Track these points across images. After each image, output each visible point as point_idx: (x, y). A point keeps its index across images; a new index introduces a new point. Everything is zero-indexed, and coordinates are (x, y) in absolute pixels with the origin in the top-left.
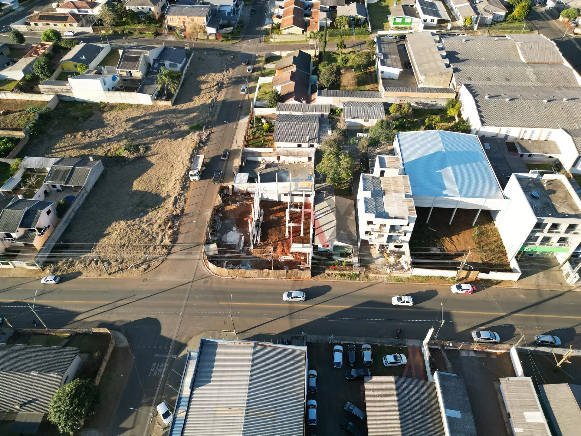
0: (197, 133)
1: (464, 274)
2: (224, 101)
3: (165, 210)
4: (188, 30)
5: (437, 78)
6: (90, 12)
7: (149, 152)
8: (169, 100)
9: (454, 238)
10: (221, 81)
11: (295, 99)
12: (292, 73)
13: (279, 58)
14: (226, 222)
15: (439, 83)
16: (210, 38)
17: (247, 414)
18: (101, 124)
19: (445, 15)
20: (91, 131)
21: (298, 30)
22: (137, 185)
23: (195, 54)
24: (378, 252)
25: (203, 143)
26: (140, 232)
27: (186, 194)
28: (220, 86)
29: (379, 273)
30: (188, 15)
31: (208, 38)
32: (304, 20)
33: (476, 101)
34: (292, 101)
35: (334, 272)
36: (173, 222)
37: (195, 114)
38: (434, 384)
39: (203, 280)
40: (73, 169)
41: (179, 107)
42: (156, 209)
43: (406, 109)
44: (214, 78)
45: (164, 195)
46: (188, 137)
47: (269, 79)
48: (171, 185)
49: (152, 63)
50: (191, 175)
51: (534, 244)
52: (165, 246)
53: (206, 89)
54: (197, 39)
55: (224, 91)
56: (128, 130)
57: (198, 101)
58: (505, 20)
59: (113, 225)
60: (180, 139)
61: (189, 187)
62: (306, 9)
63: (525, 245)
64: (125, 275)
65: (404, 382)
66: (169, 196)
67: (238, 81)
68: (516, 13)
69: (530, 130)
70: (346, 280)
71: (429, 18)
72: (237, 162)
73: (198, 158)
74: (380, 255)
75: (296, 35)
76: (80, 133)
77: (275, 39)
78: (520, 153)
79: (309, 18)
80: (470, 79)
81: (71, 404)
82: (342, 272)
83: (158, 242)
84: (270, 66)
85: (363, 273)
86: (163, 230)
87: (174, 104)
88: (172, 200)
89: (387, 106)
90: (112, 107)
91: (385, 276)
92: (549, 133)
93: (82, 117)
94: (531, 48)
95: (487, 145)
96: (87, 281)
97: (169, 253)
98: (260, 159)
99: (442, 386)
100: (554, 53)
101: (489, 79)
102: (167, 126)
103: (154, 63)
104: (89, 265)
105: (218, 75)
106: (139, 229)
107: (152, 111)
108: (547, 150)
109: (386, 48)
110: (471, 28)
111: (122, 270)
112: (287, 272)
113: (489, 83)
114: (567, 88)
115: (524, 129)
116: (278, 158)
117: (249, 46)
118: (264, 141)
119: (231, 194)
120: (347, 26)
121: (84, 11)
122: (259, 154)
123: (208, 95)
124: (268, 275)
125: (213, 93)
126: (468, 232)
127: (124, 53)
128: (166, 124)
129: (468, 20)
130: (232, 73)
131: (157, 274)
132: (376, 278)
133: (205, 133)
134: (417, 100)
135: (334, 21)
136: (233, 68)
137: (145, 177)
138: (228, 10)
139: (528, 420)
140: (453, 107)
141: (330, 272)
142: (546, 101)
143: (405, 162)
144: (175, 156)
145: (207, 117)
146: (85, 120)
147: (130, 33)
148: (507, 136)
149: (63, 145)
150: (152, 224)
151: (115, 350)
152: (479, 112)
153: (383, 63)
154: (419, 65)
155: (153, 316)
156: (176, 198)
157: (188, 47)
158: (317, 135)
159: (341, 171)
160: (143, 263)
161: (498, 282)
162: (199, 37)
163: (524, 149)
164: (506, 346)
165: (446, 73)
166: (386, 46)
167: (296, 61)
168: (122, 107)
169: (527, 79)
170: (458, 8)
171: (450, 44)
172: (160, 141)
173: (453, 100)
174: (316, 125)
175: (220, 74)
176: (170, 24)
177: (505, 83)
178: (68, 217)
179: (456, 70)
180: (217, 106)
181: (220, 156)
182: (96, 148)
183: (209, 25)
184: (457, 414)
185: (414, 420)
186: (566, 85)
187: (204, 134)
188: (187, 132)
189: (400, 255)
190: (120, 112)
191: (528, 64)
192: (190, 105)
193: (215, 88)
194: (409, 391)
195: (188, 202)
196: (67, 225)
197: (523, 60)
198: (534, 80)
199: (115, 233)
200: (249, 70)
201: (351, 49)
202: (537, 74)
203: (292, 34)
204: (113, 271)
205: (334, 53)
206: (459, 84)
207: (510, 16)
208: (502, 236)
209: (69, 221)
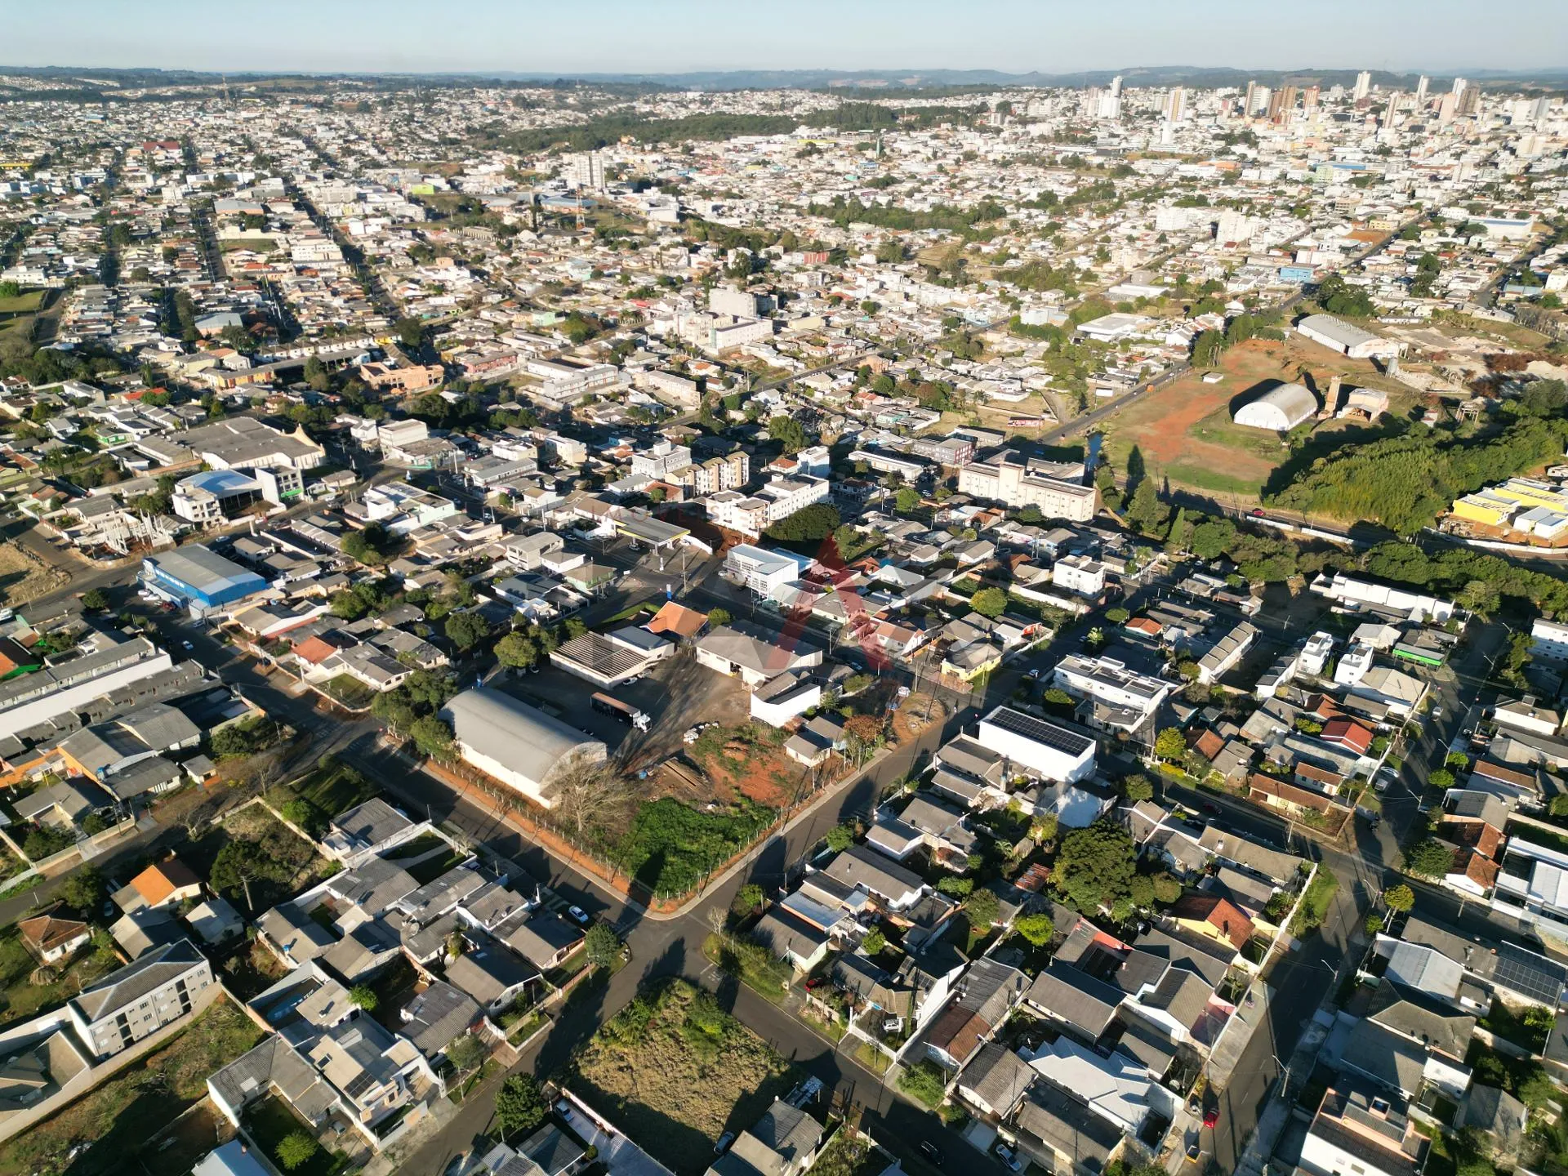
5: (181, 456)
11: (75, 498)
13: (15, 493)
15: (185, 458)
19: (152, 426)
21: (13, 471)
43: (169, 475)
51: (283, 492)
58: (209, 417)
68: (213, 410)
71: (141, 431)
80: (205, 449)
88: (37, 566)
89: (153, 480)
92: (273, 458)
94: (237, 425)
100: (255, 423)
101: (219, 447)
110: (185, 428)
114: (273, 436)
118: (76, 523)
126: (250, 501)
129: (176, 424)
140: (205, 467)
142: (260, 445)
153: (128, 462)
165: (187, 451)
169: (245, 439)
170: (160, 419)
173: (202, 464)
179: (192, 448)
186: (270, 434)
189: (220, 520)
191: (240, 432)
197: (235, 432)
198: (250, 439)
202: (251, 436)
206: (200, 454)
207: (210, 413)
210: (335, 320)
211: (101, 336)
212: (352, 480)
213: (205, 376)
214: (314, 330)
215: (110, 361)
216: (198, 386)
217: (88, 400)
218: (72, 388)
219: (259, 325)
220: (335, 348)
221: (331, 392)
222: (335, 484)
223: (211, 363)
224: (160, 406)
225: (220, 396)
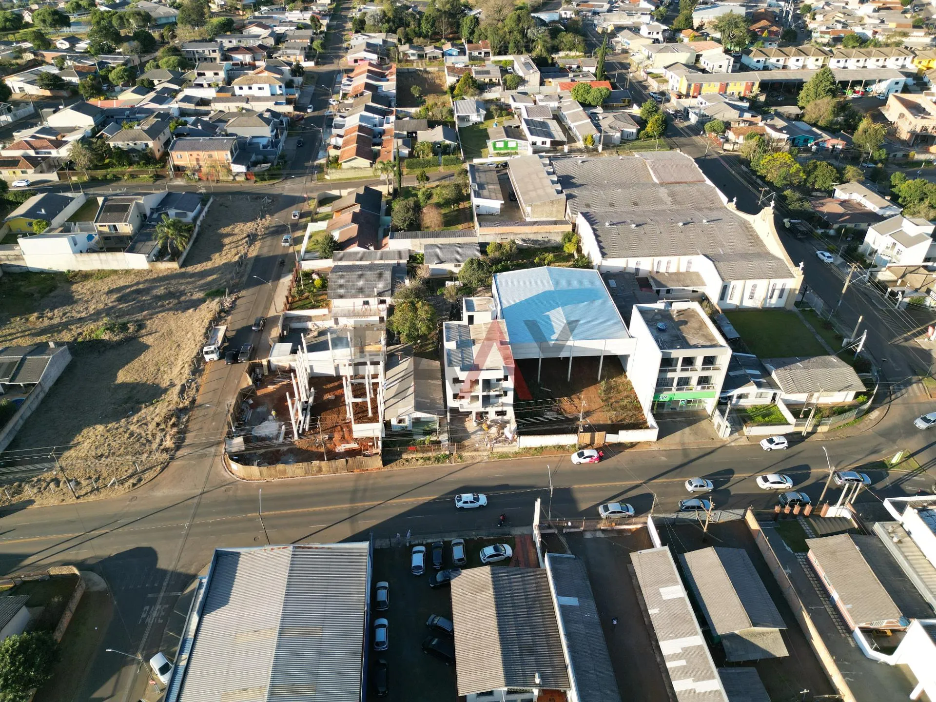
0: (217, 300)
1: (586, 437)
2: (257, 258)
3: (167, 404)
4: (204, 170)
5: (547, 208)
6: (54, 153)
7: (143, 331)
8: (174, 260)
9: (573, 397)
10: (254, 232)
11: (359, 245)
12: (354, 213)
13: (338, 198)
14: (259, 410)
15: (551, 214)
16: (238, 178)
17: (281, 634)
18: (69, 300)
19: (559, 136)
20: (52, 310)
21: (364, 163)
22: (123, 376)
23: (214, 201)
24: (475, 424)
25: (225, 312)
26: (127, 435)
27: (199, 380)
28: (252, 238)
29: (476, 450)
30: (204, 150)
31: (234, 179)
32: (372, 151)
33: (594, 230)
34: (355, 248)
35: (414, 456)
36: (178, 418)
37: (215, 277)
38: (544, 572)
39: (223, 489)
40: (23, 360)
41: (190, 269)
42: (152, 404)
43: (508, 248)
44: (243, 229)
45: (165, 384)
46: (203, 306)
47: (322, 225)
48: (176, 370)
49: (148, 213)
50: (207, 353)
51: (670, 390)
52: (166, 450)
53: (231, 243)
54: (218, 181)
55: (258, 244)
56: (111, 305)
57: (218, 260)
58: (637, 139)
59: (85, 431)
60: (191, 311)
61: (203, 370)
62: (375, 137)
63: (658, 392)
64: (102, 496)
65: (503, 573)
66: (172, 385)
67: (279, 231)
68: (649, 128)
69: (664, 260)
70: (430, 465)
71: (539, 140)
72: (276, 332)
73: (217, 331)
74: (478, 428)
75: (361, 168)
76: (36, 314)
77: (332, 175)
78: (655, 288)
79: (379, 148)
80: (588, 206)
81: (13, 664)
82: (426, 455)
83: (155, 446)
84: (325, 210)
85: (455, 453)
86: (163, 430)
87: (181, 266)
88: (178, 388)
89: (483, 246)
90: (86, 276)
91: (485, 453)
92: (690, 262)
93: (39, 292)
94: (664, 166)
95: (613, 283)
96: (42, 511)
97: (172, 458)
98: (310, 325)
99: (553, 570)
100: (692, 170)
101: (612, 205)
102: (170, 295)
103: (152, 213)
104: (45, 489)
105: (248, 224)
106: (125, 432)
107: (148, 277)
108: (688, 282)
109: (481, 178)
110: (596, 150)
111: (98, 489)
112: (347, 461)
113: (612, 209)
114: (710, 209)
115: (657, 259)
116: (336, 322)
117: (295, 186)
118: (317, 301)
119: (266, 374)
120: (431, 155)
121: (45, 153)
122: (309, 319)
123: (234, 251)
124: (320, 470)
125: (241, 247)
126: (592, 388)
127: (105, 201)
128: (170, 293)
129: (589, 139)
130: (269, 221)
131: (152, 489)
132: (473, 458)
133: (229, 299)
134: (524, 237)
135: (413, 149)
136: (272, 215)
137: (136, 363)
138: (264, 142)
139: (665, 597)
140: (570, 241)
141: (410, 457)
142: (681, 224)
143: (504, 307)
144: (183, 333)
145: (232, 279)
146: (42, 297)
147: (117, 178)
148: (637, 270)
149: (8, 331)
150: (146, 424)
151: (86, 596)
152: (599, 242)
153: (478, 195)
154: (523, 194)
155: (144, 544)
156: (183, 385)
157: (203, 191)
158: (389, 287)
159: (419, 324)
160: (130, 477)
161: (633, 445)
162: (221, 178)
163: (659, 284)
164: (643, 520)
165: (558, 201)
166: (482, 175)
167: (359, 199)
168: (102, 275)
169: (661, 201)
170: (576, 127)
171: (564, 167)
172: (160, 316)
173: (568, 233)
174: (388, 275)
175: (253, 223)
176: (176, 163)
177: (633, 208)
178: (13, 428)
179: (569, 197)
180: (246, 265)
181: (251, 326)
182: (60, 332)
183: (236, 161)
184: (573, 601)
185: (516, 616)
186: (708, 205)
187: (228, 301)
188: (203, 301)
189: (503, 425)
190: (99, 282)
191: (661, 184)
192: (208, 265)
193: (244, 241)
194: (510, 582)
195: (201, 390)
196: (11, 439)
197: (656, 180)
198: (670, 203)
199: (88, 441)
200: (295, 216)
201: (437, 183)
202: (672, 195)
203: (355, 168)
204: (83, 492)
205: (414, 188)
206: (574, 212)
207: (642, 132)
208: (636, 390)
209: (14, 433)
210: (858, 30)
211: (595, 13)
212: (846, 397)
213: (668, 74)
214: (827, 39)
215: (578, 38)
216: (654, 86)
217: (521, 81)
218: (519, 63)
219: (764, 23)
220: (852, 64)
221: (831, 129)
222: (801, 397)
223: (683, 57)
224: (585, 105)
225: (673, 105)
